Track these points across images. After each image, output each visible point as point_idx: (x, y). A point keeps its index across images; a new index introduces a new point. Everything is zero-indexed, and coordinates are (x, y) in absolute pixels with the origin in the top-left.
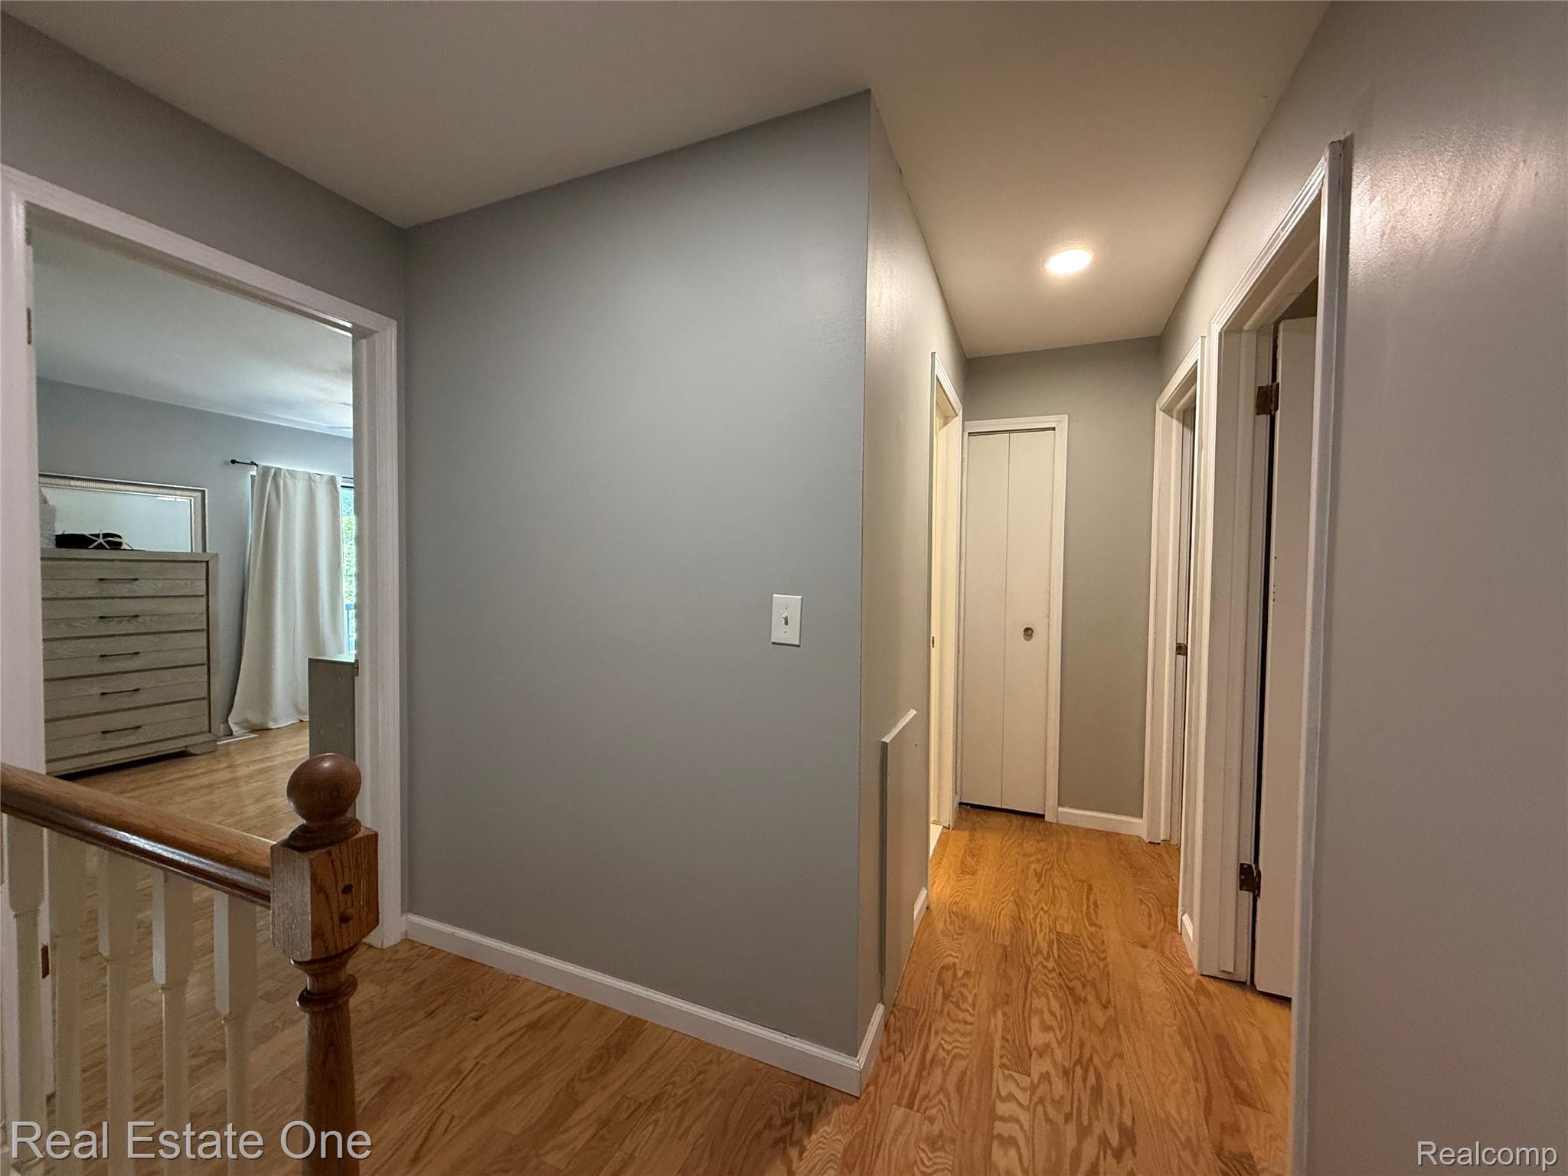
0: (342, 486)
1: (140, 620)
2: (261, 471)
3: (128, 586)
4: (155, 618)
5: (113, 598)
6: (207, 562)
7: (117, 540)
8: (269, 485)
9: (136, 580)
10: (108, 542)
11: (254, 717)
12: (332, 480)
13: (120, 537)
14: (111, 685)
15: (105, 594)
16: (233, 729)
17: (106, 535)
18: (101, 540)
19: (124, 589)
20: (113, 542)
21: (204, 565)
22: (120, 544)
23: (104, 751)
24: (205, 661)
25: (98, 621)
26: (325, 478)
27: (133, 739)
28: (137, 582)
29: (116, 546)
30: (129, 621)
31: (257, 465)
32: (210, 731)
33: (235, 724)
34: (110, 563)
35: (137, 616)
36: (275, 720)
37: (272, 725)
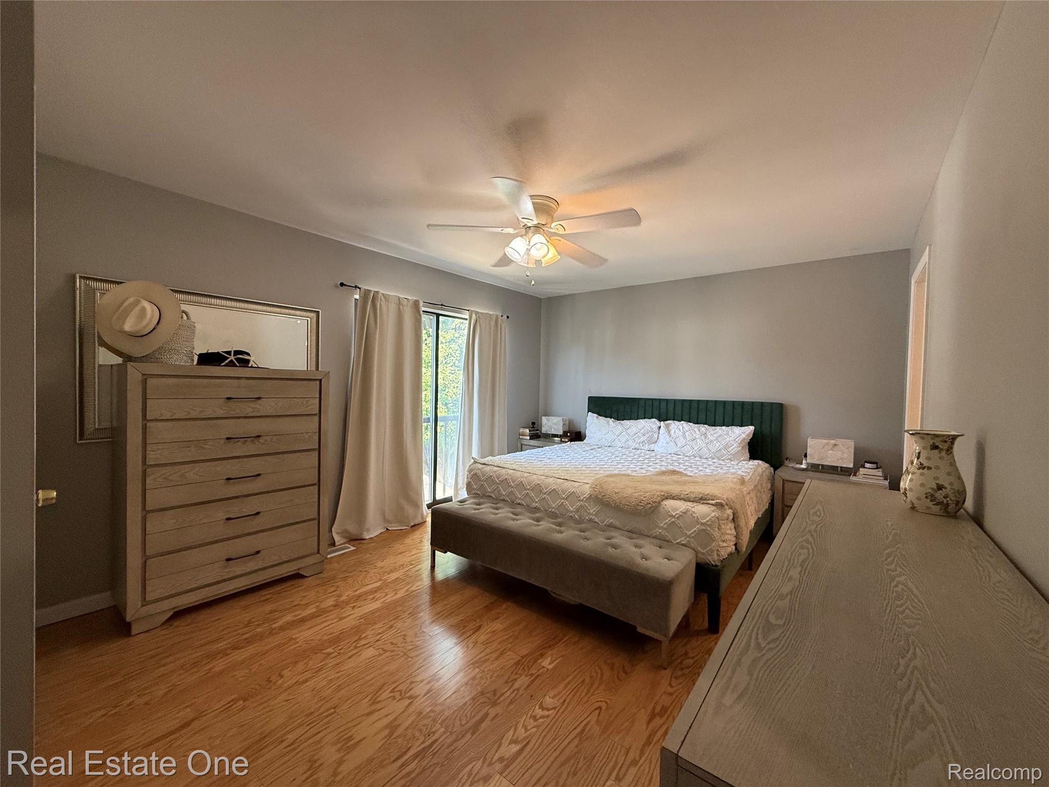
0: (423, 311)
1: (261, 440)
2: (362, 295)
3: (253, 405)
4: (275, 438)
5: (239, 418)
6: (320, 380)
7: (247, 357)
8: (369, 307)
9: (259, 398)
10: (238, 360)
11: (352, 528)
12: (416, 304)
13: (248, 354)
14: (236, 509)
15: (232, 414)
16: (336, 539)
17: (237, 352)
18: (232, 358)
19: (248, 408)
20: (241, 359)
21: (318, 383)
22: (248, 361)
23: (225, 580)
24: (316, 481)
25: (225, 442)
26: (411, 302)
27: (252, 565)
28: (259, 401)
29: (245, 363)
30: (252, 441)
31: (360, 288)
32: (318, 552)
33: (338, 533)
34: (236, 381)
35: (259, 436)
36: (368, 530)
37: (367, 536)
